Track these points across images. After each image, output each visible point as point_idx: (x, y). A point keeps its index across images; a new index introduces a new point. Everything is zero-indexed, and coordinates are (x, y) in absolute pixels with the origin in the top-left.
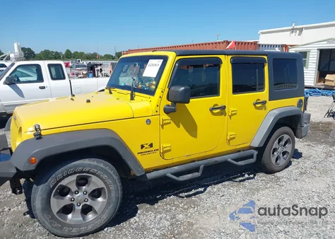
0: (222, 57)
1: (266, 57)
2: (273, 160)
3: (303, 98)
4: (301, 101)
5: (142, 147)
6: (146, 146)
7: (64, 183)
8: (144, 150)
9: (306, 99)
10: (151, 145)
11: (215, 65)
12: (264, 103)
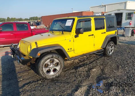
0: (91, 18)
1: (104, 17)
2: (108, 52)
3: (116, 31)
4: (116, 32)
5: (68, 49)
6: (69, 49)
7: (46, 63)
8: (69, 50)
9: (118, 31)
10: (71, 49)
11: (89, 21)
12: (105, 33)
